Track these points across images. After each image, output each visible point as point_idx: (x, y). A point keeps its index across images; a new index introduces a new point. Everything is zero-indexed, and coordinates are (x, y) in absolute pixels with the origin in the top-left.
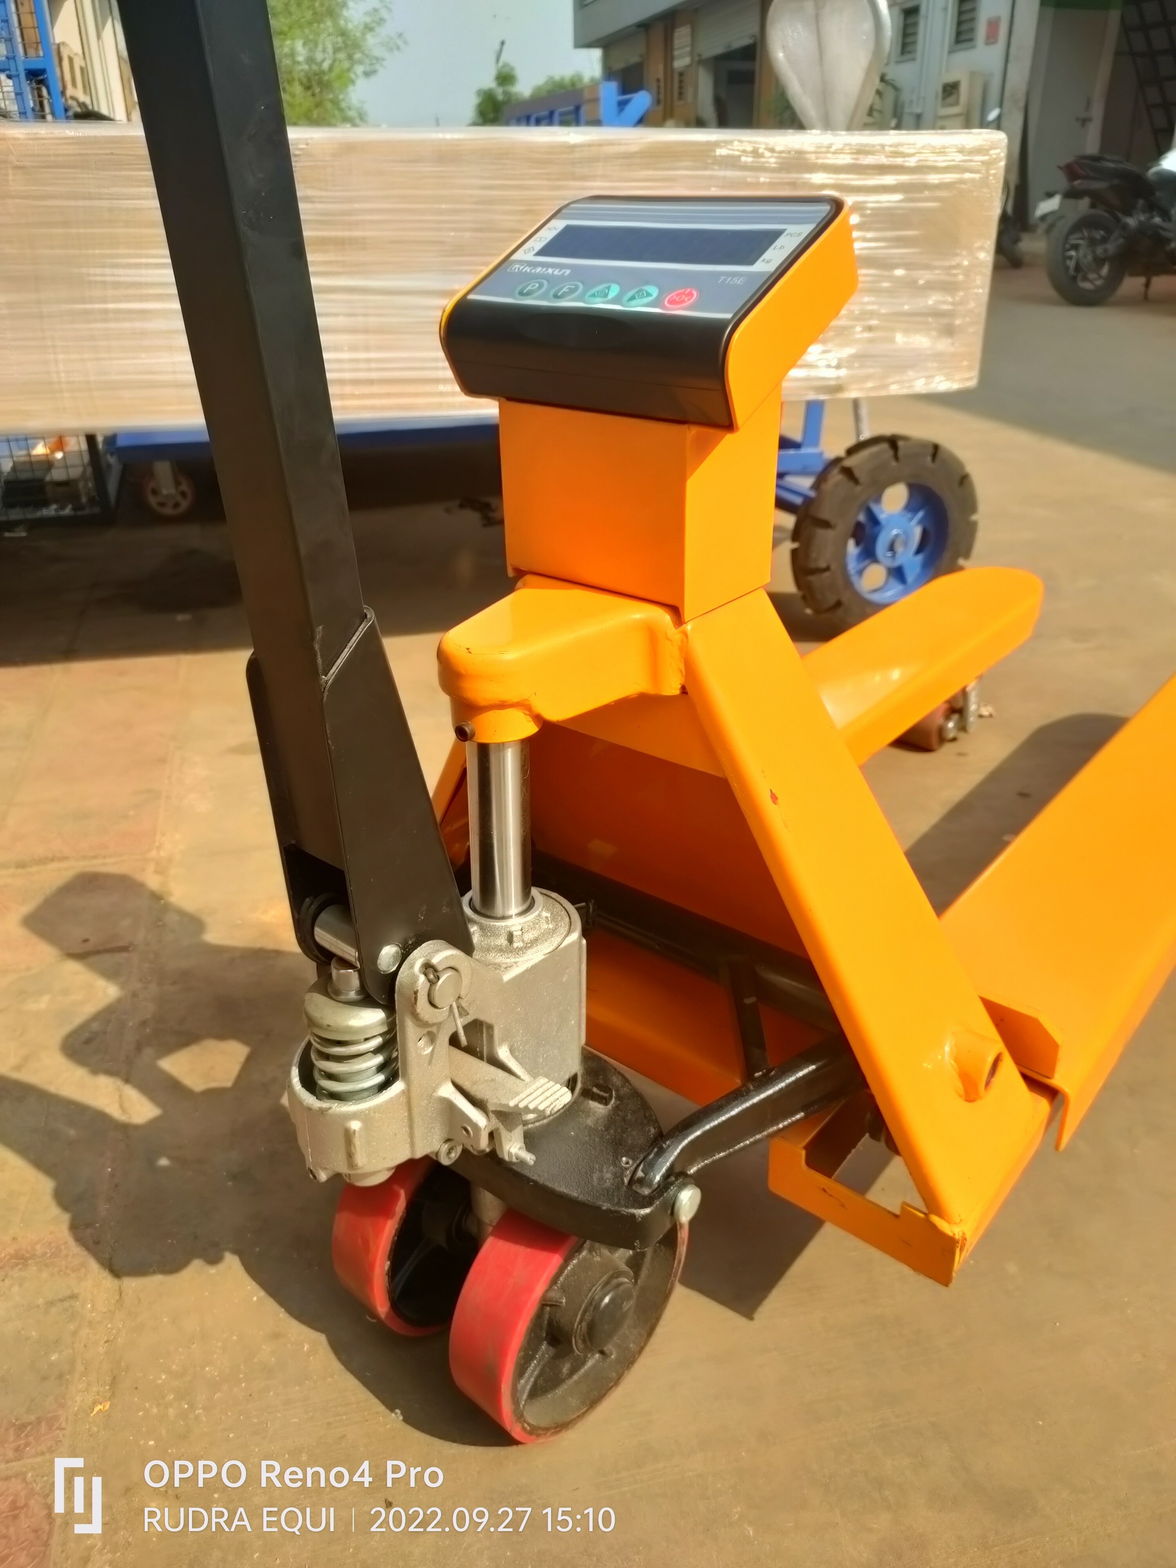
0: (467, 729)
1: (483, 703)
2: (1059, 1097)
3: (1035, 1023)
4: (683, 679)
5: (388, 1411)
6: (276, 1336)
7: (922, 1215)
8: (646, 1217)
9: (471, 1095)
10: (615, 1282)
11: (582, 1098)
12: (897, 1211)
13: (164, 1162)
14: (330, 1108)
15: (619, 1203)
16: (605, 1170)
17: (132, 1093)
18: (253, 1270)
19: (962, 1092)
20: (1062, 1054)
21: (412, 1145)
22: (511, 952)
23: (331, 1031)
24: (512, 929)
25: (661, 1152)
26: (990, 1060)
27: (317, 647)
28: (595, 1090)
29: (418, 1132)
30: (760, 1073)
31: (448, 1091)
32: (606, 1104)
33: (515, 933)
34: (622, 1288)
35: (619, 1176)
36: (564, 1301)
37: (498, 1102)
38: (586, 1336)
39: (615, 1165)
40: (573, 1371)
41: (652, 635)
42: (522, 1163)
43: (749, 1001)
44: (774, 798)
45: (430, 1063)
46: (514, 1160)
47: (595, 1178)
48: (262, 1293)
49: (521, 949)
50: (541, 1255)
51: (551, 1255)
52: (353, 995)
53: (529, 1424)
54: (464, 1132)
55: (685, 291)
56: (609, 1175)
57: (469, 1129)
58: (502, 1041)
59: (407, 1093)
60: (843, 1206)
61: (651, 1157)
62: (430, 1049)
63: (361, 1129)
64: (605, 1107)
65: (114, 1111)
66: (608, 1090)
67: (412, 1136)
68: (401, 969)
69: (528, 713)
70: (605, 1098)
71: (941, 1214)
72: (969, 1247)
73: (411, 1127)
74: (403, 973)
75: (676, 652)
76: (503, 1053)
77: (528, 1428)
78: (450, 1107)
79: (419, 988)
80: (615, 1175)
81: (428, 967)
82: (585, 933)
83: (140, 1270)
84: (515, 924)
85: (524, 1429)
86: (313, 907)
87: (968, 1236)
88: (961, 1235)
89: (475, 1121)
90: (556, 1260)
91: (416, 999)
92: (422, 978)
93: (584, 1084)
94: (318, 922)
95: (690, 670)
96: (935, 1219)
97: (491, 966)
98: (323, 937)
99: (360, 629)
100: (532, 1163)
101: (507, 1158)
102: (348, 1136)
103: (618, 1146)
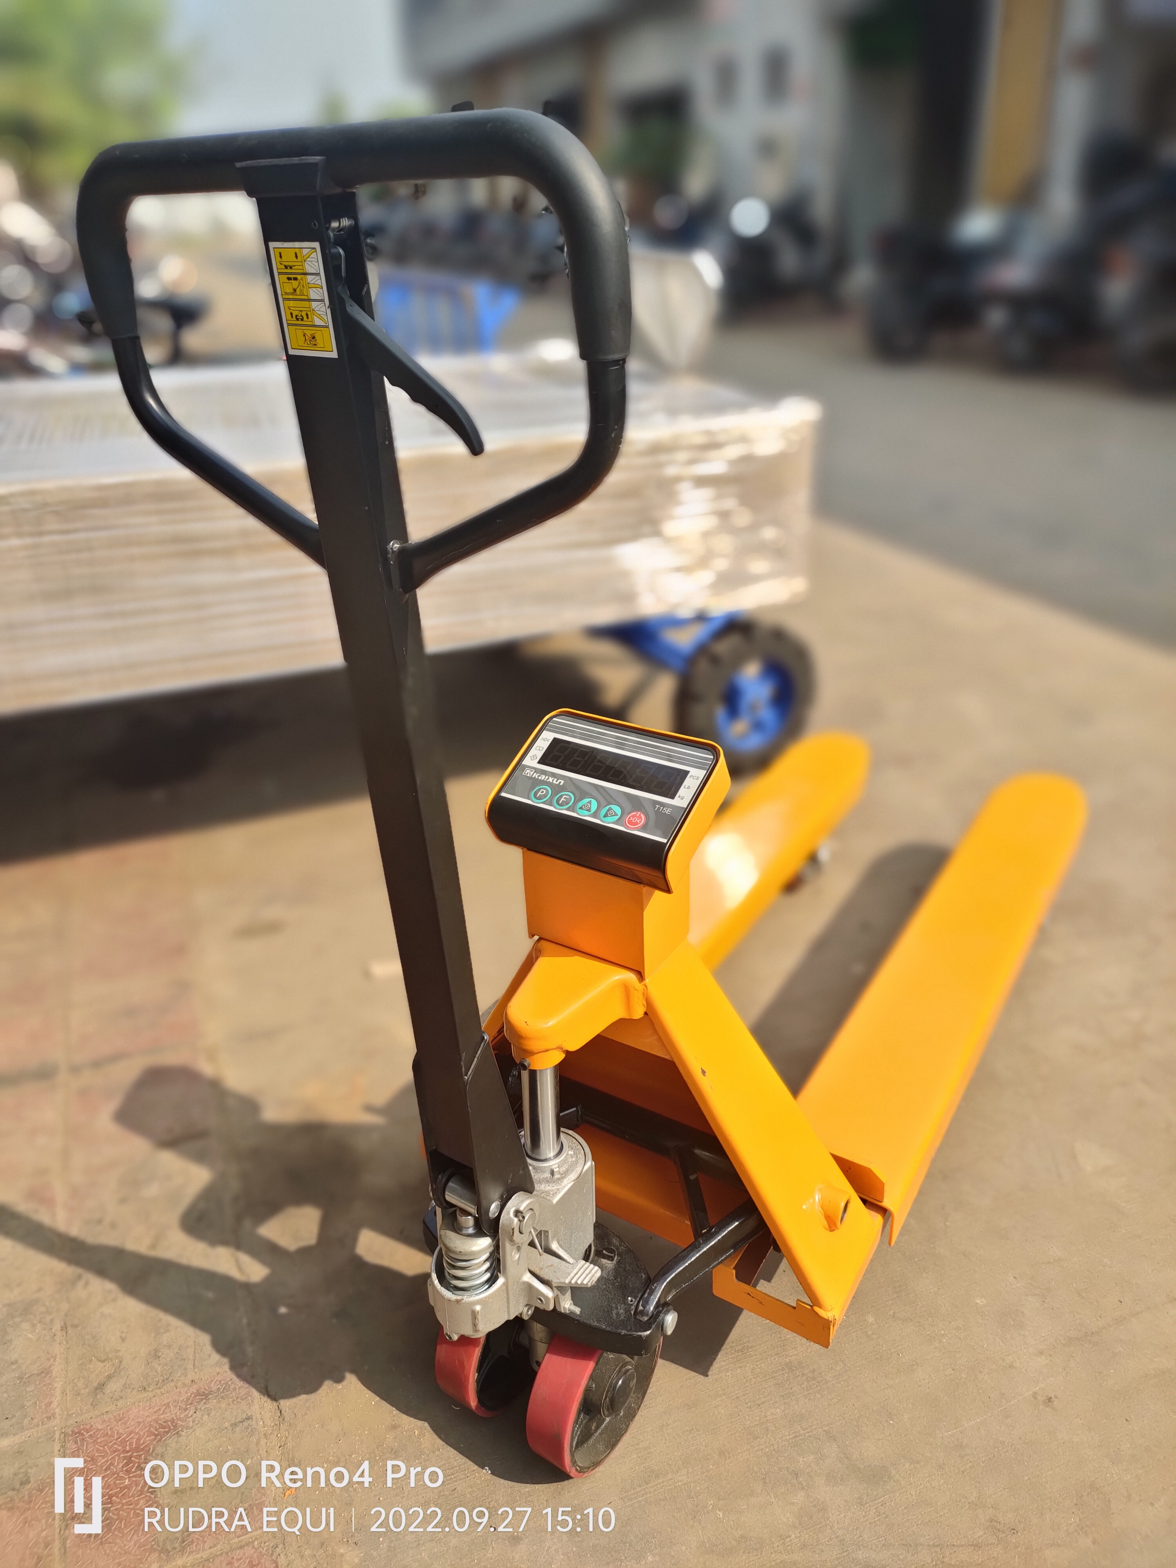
0: (526, 1064)
1: (536, 1051)
2: (887, 1212)
3: (869, 1169)
4: (646, 1009)
5: (480, 1469)
6: (394, 1427)
7: (809, 1307)
8: (648, 1336)
9: (541, 1277)
10: (624, 1369)
11: (596, 1257)
12: (795, 1305)
13: (283, 1310)
14: (463, 1299)
15: (631, 1330)
16: (619, 1308)
17: (245, 1259)
18: (368, 1382)
19: (827, 1227)
20: (886, 1188)
21: (509, 1312)
22: (554, 1182)
23: (462, 1255)
24: (553, 1167)
25: (652, 1292)
26: (843, 1205)
27: (462, 1064)
28: (604, 1252)
29: (512, 1305)
30: (706, 1230)
31: (528, 1278)
32: (612, 1260)
33: (555, 1170)
34: (628, 1373)
35: (627, 1311)
36: (594, 1386)
37: (559, 1281)
38: (610, 1407)
39: (624, 1303)
40: (597, 1428)
41: (627, 990)
42: (572, 1312)
43: (692, 1177)
44: (704, 1072)
45: (518, 1264)
46: (568, 1312)
47: (614, 1314)
48: (378, 1398)
49: (559, 1179)
50: (583, 1363)
51: (588, 1362)
52: (471, 1231)
53: (579, 1467)
54: (539, 1301)
55: (637, 814)
56: (622, 1311)
57: (542, 1299)
58: (553, 1238)
59: (506, 1284)
60: (761, 1303)
61: (646, 1296)
62: (518, 1256)
63: (481, 1309)
64: (612, 1262)
65: (235, 1273)
66: (612, 1251)
67: (508, 1308)
68: (502, 1215)
69: (560, 1050)
70: (612, 1257)
71: (820, 1306)
72: (838, 1323)
73: (508, 1303)
74: (503, 1217)
75: (641, 996)
76: (554, 1246)
77: (579, 1469)
78: (530, 1287)
79: (515, 1226)
80: (625, 1310)
81: (517, 1213)
82: (594, 1159)
83: (291, 1393)
84: (553, 1164)
85: (577, 1469)
86: (444, 1180)
87: (836, 1317)
88: (833, 1317)
89: (546, 1295)
90: (591, 1365)
91: (513, 1233)
92: (516, 1220)
93: (596, 1247)
94: (447, 1189)
95: (649, 1004)
96: (816, 1309)
97: (544, 1194)
98: (450, 1197)
99: (482, 1046)
100: (578, 1313)
101: (563, 1311)
102: (474, 1315)
103: (624, 1290)
